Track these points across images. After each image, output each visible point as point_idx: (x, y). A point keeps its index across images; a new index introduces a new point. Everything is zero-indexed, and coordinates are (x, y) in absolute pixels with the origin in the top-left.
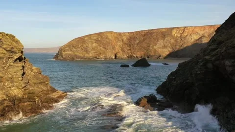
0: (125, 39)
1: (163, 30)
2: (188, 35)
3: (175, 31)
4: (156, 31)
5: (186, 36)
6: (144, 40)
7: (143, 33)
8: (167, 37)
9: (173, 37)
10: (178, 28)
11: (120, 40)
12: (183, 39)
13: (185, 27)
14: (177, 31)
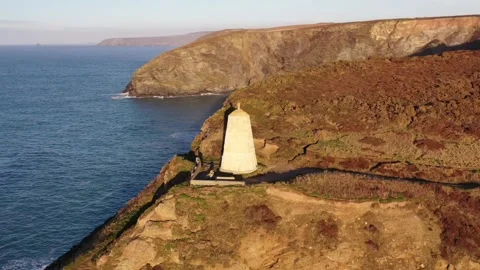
0: (274, 46)
1: (352, 27)
2: (402, 38)
3: (376, 27)
4: (337, 28)
5: (400, 40)
6: (311, 49)
7: (311, 34)
8: (359, 42)
9: (372, 43)
10: (384, 21)
11: (263, 47)
12: (392, 47)
13: (398, 20)
14: (381, 28)
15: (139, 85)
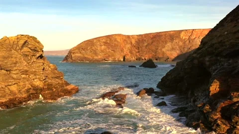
0: (133, 42)
1: (171, 33)
2: (196, 37)
3: (183, 33)
4: (164, 33)
5: (194, 38)
6: (152, 43)
7: (152, 36)
8: (175, 39)
9: (181, 40)
10: (186, 30)
11: (129, 42)
12: (191, 42)
13: (193, 30)
14: (185, 33)
15: (73, 55)
